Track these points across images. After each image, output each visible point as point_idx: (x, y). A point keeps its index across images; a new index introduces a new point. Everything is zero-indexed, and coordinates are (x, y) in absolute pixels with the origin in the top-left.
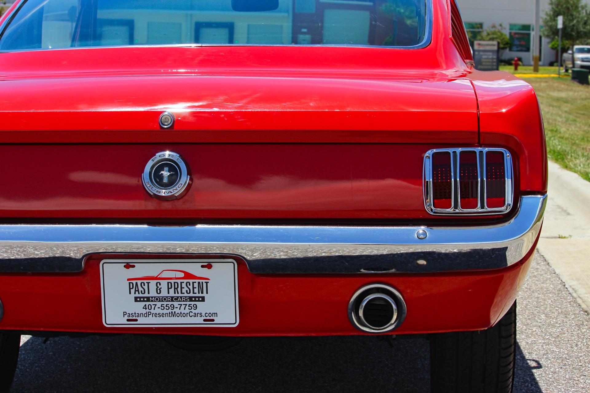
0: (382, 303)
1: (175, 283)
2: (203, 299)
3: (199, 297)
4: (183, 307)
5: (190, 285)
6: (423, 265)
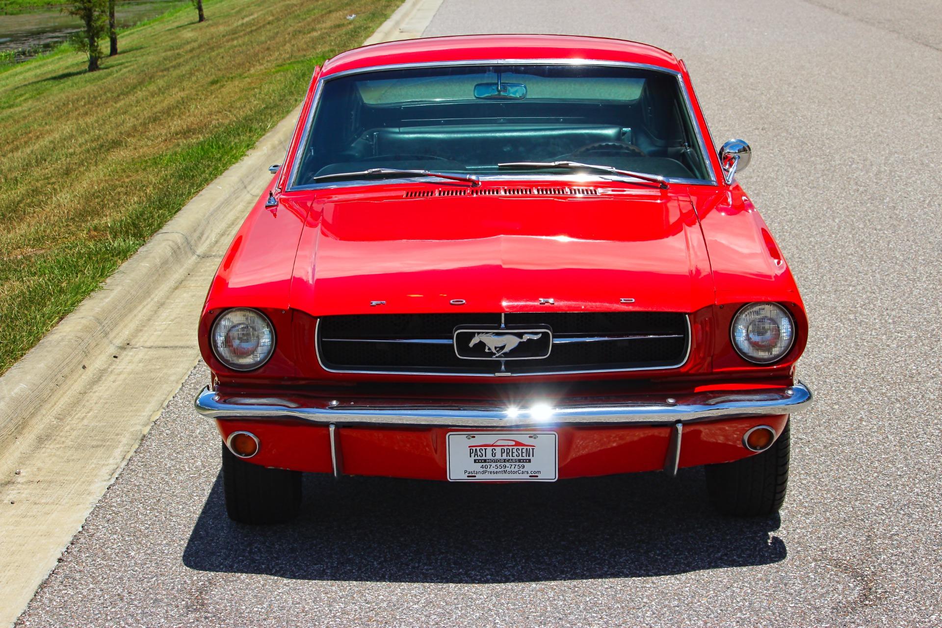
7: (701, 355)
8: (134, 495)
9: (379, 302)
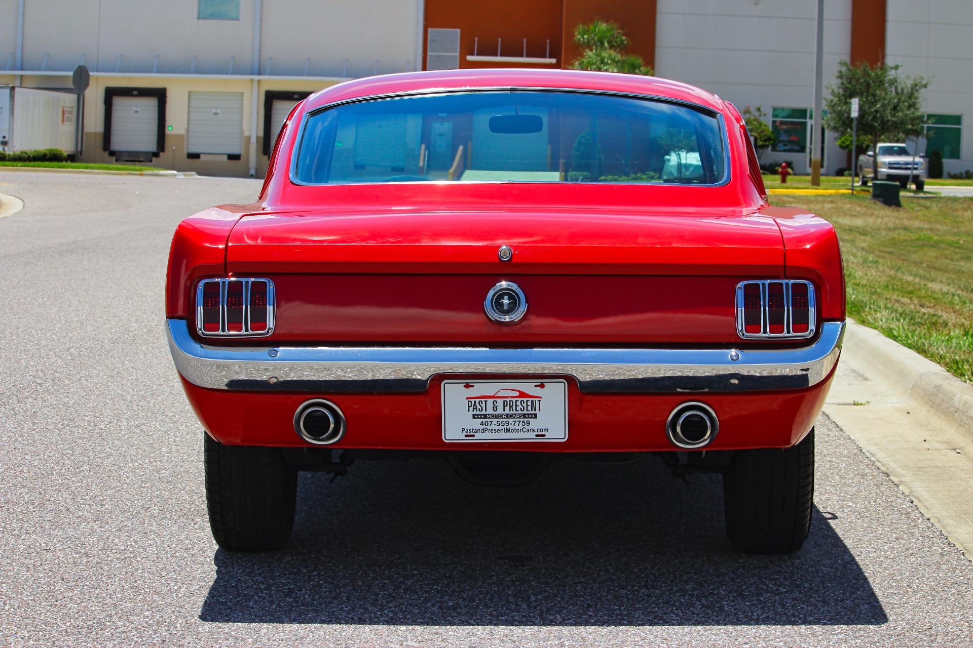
0: (696, 419)
1: (510, 401)
2: (536, 416)
3: (532, 414)
4: (517, 423)
5: (524, 403)
6: (735, 384)
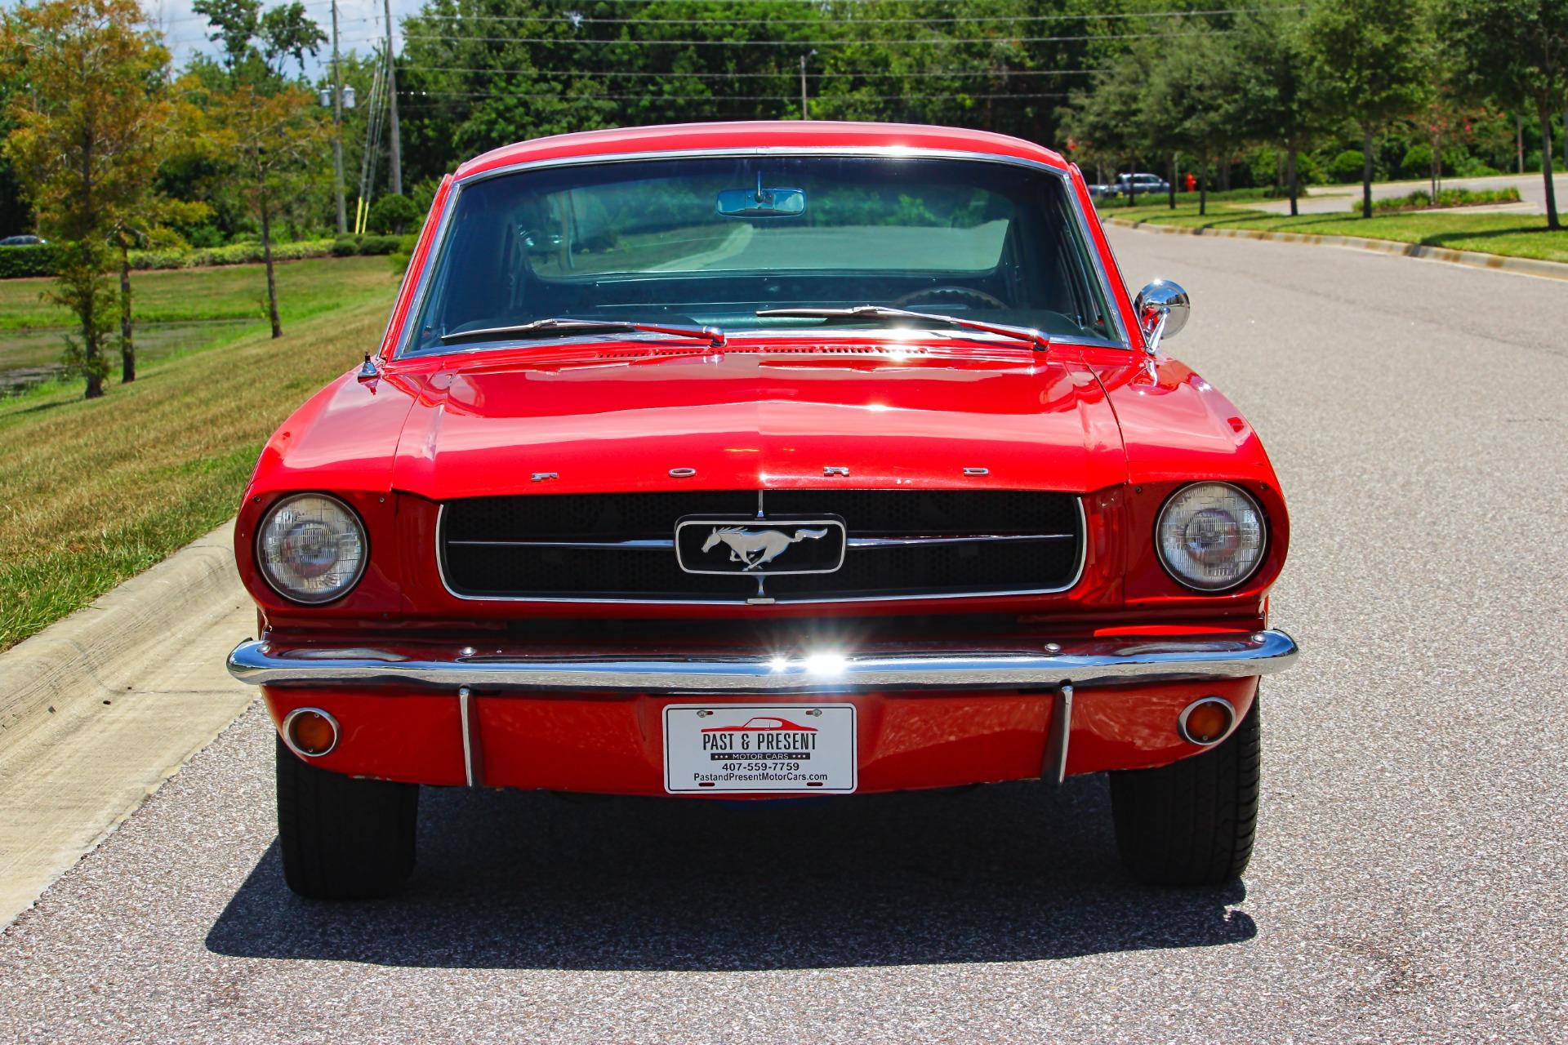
7: (1105, 572)
8: (126, 866)
9: (546, 475)
